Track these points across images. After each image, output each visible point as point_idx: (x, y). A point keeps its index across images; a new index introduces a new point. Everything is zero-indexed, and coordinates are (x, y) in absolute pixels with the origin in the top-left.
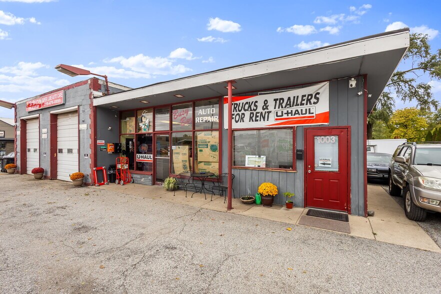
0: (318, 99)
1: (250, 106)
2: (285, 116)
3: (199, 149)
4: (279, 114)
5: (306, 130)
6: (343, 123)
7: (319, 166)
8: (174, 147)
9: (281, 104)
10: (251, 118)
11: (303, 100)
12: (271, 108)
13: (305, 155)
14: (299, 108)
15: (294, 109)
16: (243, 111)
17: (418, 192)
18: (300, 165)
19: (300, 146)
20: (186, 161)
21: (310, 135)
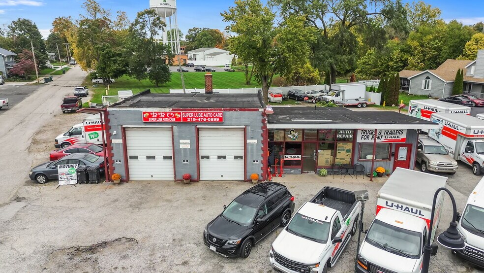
0: (402, 132)
1: (372, 132)
2: (389, 138)
3: (338, 152)
4: (387, 137)
5: (396, 144)
6: (410, 143)
7: (400, 159)
8: (319, 151)
9: (387, 133)
10: (372, 138)
11: (397, 132)
12: (382, 134)
13: (395, 155)
14: (395, 135)
15: (393, 135)
16: (368, 134)
17: (429, 166)
18: (393, 159)
19: (393, 150)
20: (328, 158)
21: (398, 146)
